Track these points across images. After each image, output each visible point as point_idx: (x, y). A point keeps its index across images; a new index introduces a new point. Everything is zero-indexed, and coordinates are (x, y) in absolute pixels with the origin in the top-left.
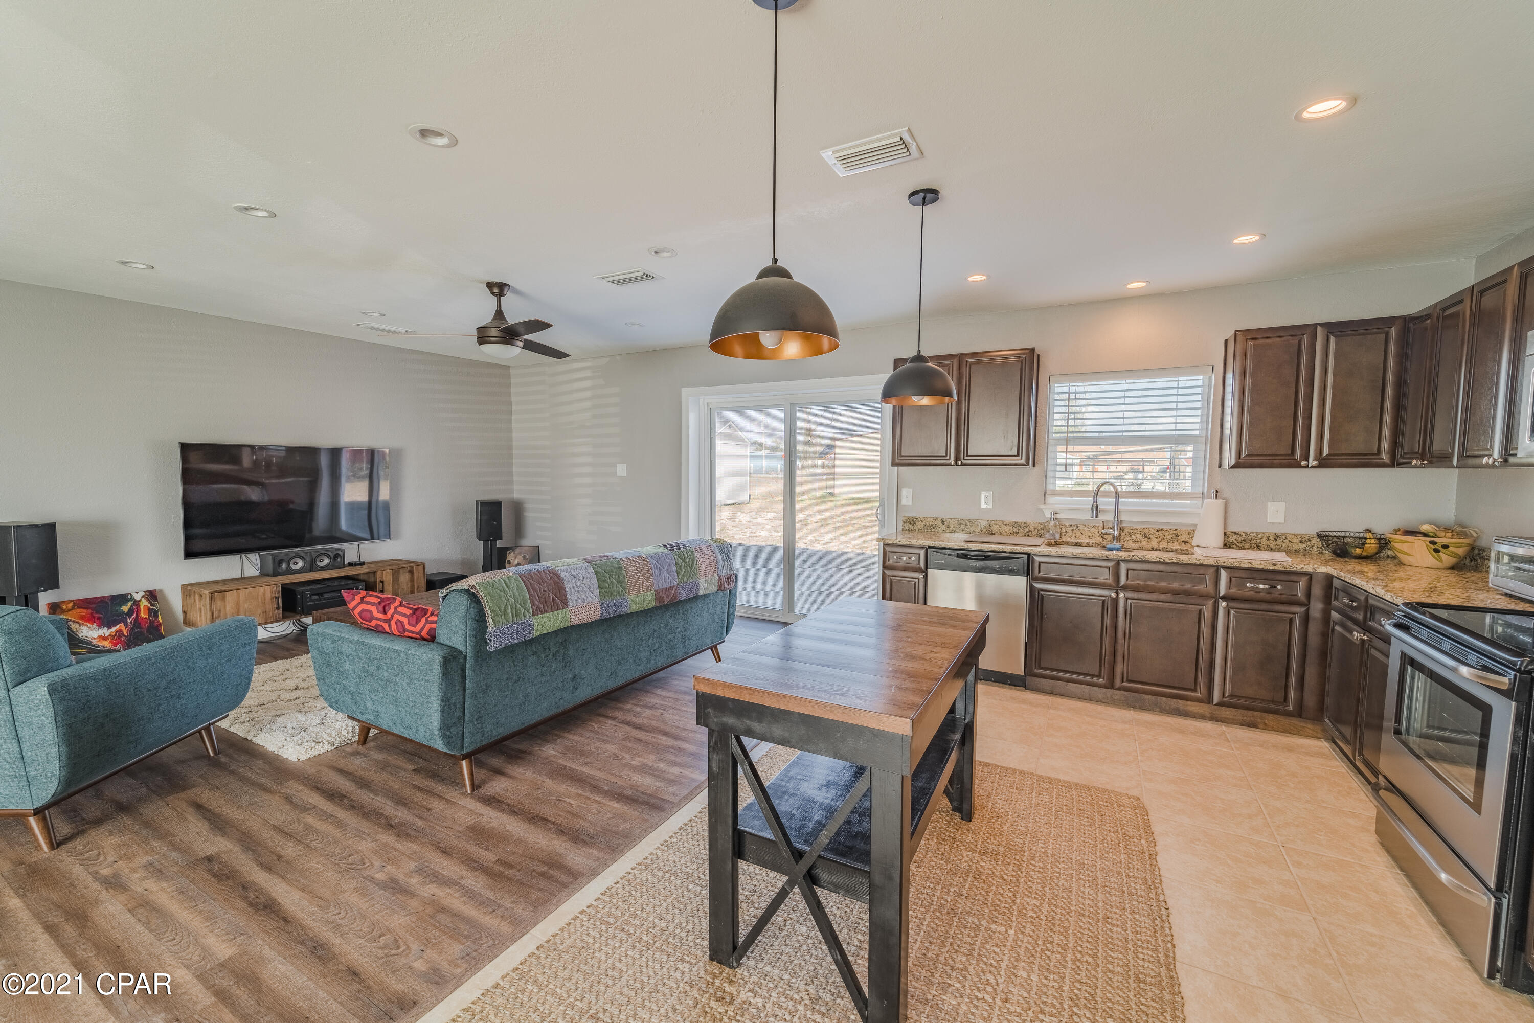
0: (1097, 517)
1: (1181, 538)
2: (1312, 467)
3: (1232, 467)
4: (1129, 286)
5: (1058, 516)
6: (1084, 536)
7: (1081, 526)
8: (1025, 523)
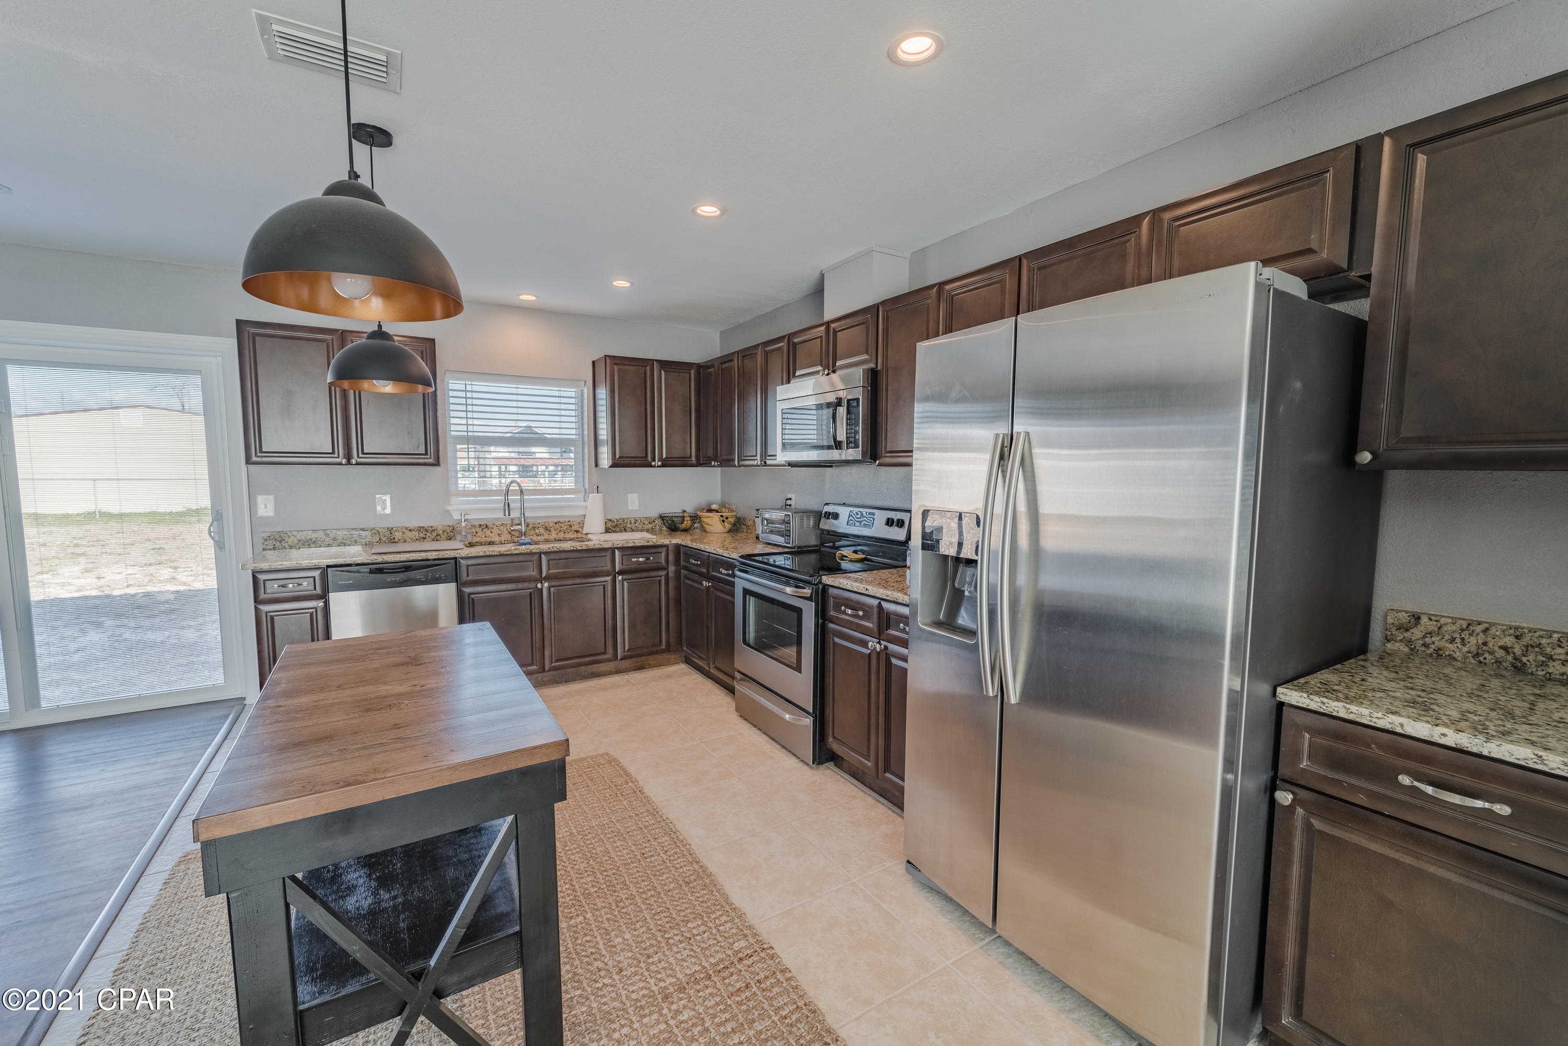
0: (509, 515)
1: (574, 528)
2: (658, 466)
3: (610, 467)
4: (521, 297)
5: (468, 517)
6: (493, 534)
7: (490, 525)
8: (432, 527)
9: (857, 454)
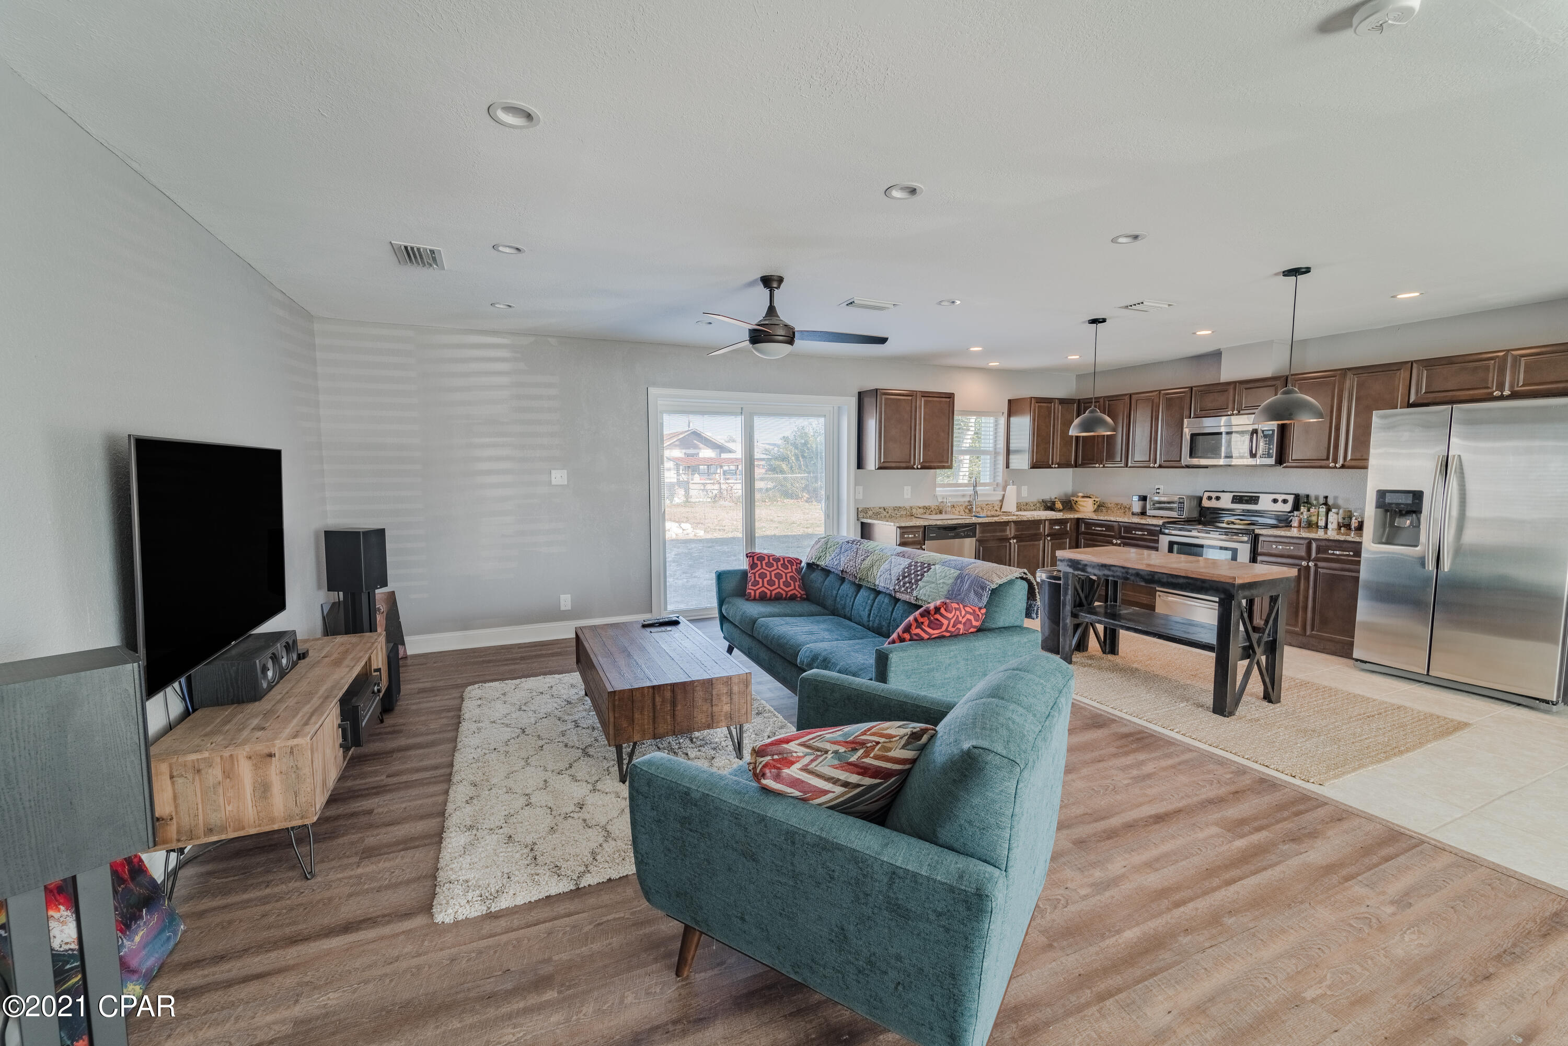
3: (1029, 468)
5: (945, 500)
6: (956, 511)
7: (958, 504)
8: (929, 506)
9: (1272, 461)
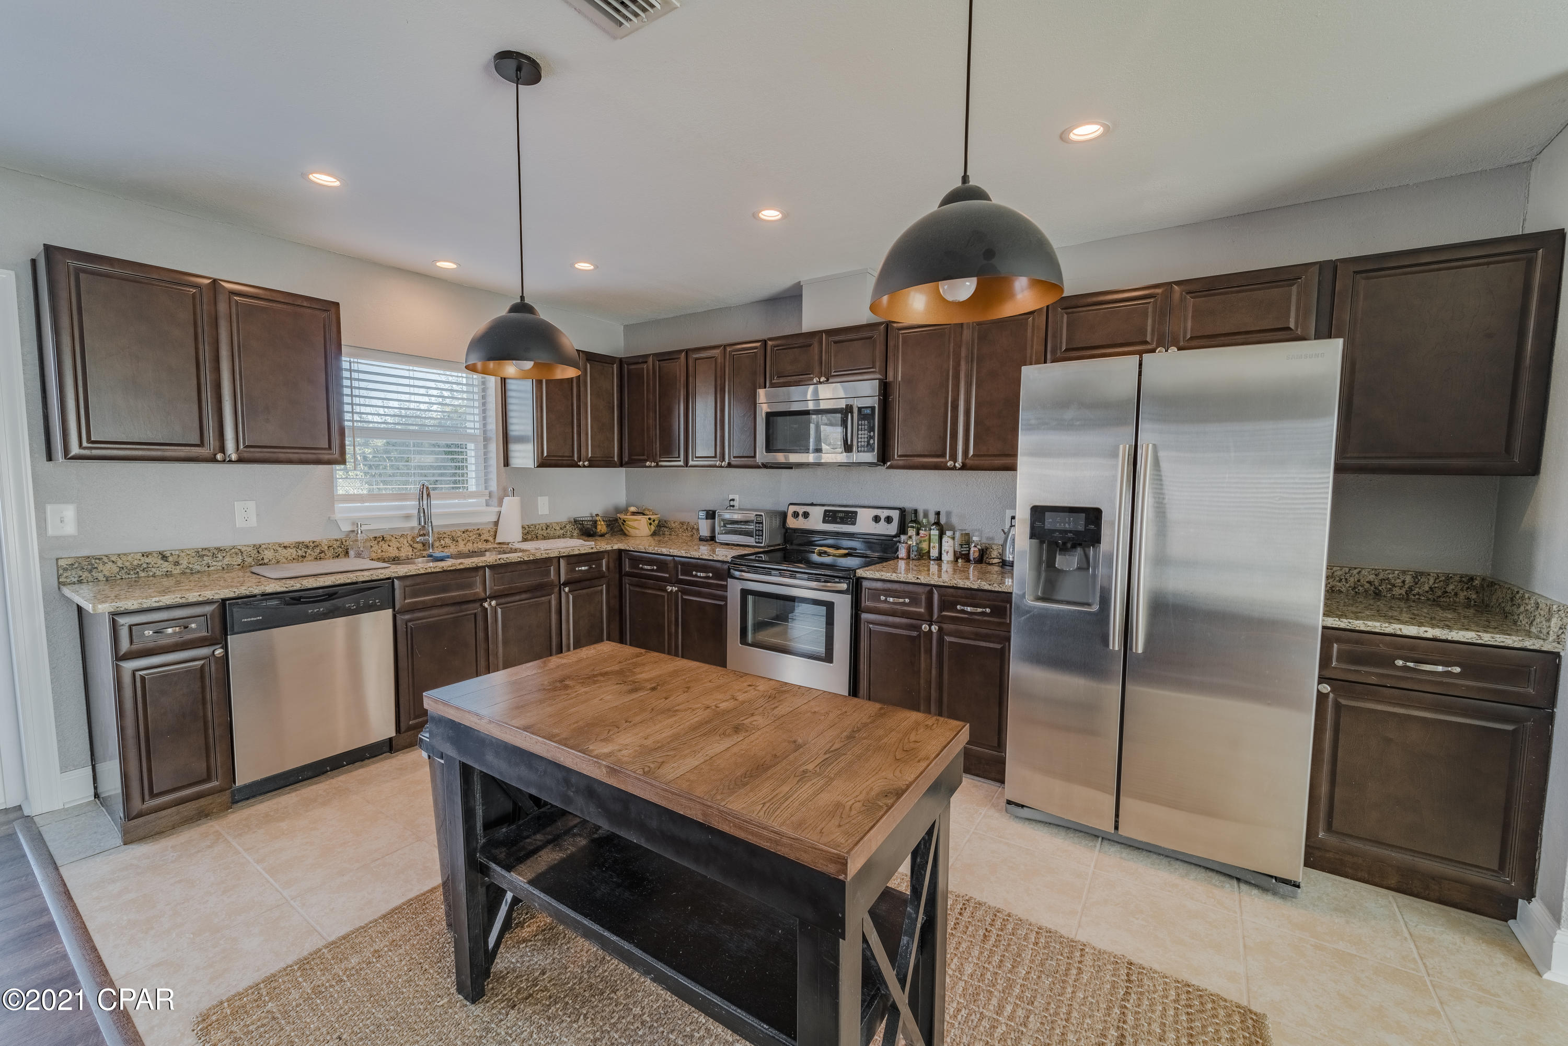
2: (584, 466)
3: (539, 466)
6: (391, 548)
7: (388, 537)
8: (314, 542)
9: (870, 457)
